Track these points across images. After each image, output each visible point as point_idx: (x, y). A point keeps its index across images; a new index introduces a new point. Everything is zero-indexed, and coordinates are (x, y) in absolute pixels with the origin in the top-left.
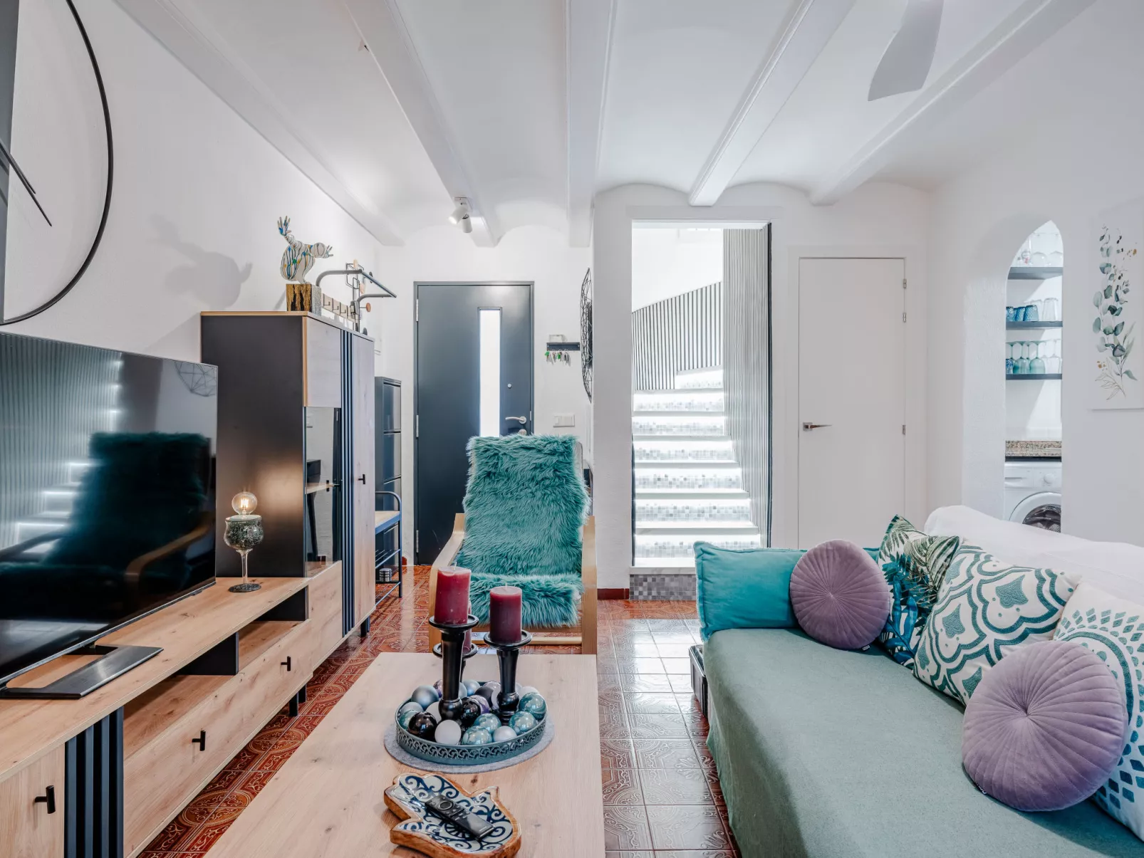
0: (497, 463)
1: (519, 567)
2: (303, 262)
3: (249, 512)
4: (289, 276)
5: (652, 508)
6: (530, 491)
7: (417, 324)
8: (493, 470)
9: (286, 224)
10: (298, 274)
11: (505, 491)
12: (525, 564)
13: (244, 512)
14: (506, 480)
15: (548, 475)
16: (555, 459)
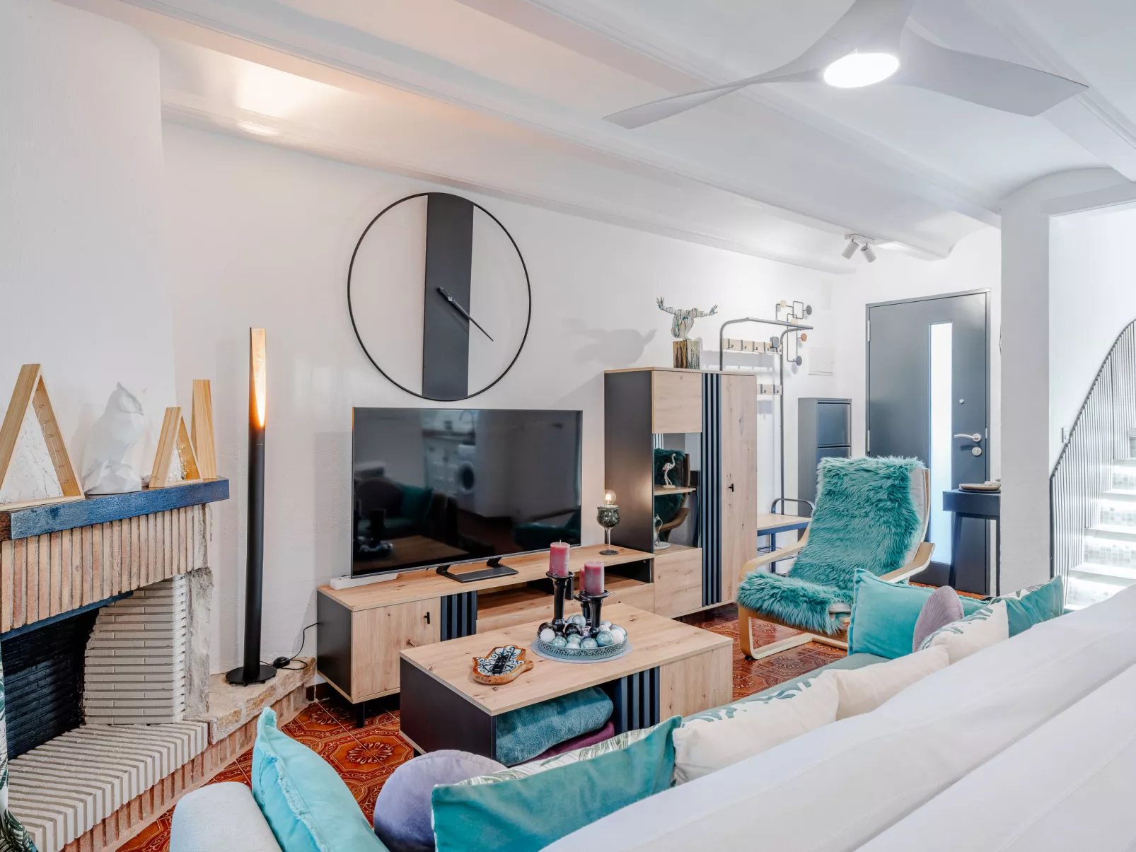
0: (837, 483)
1: (842, 578)
2: (683, 323)
3: (611, 503)
4: (676, 336)
5: (1121, 551)
6: (864, 510)
7: (869, 344)
8: (833, 488)
9: (662, 302)
10: (681, 333)
11: (843, 508)
12: (847, 577)
13: (608, 503)
14: (844, 498)
15: (882, 498)
16: (890, 482)
